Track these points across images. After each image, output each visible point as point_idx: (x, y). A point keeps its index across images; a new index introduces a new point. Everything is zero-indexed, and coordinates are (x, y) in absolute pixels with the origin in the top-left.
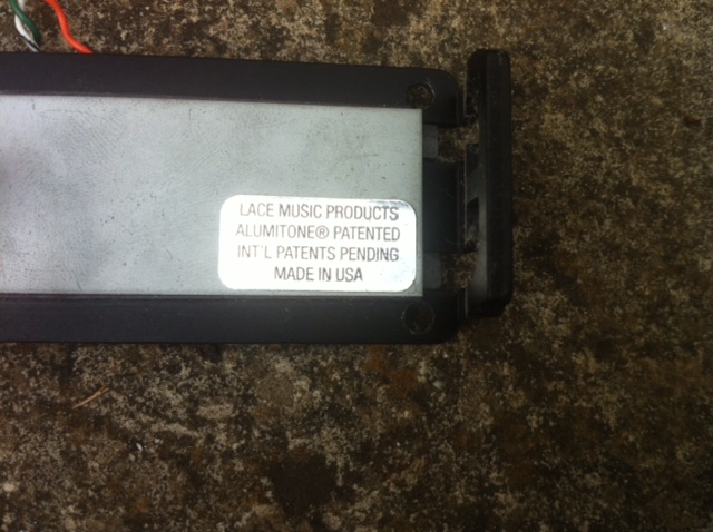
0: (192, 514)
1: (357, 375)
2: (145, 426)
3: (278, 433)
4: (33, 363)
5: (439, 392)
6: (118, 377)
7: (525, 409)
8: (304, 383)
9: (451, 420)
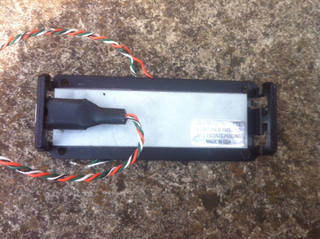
0: (181, 209)
1: (226, 170)
2: (167, 184)
3: (204, 186)
4: (136, 165)
5: (249, 175)
6: (160, 170)
7: (274, 181)
8: (211, 172)
9: (253, 183)
